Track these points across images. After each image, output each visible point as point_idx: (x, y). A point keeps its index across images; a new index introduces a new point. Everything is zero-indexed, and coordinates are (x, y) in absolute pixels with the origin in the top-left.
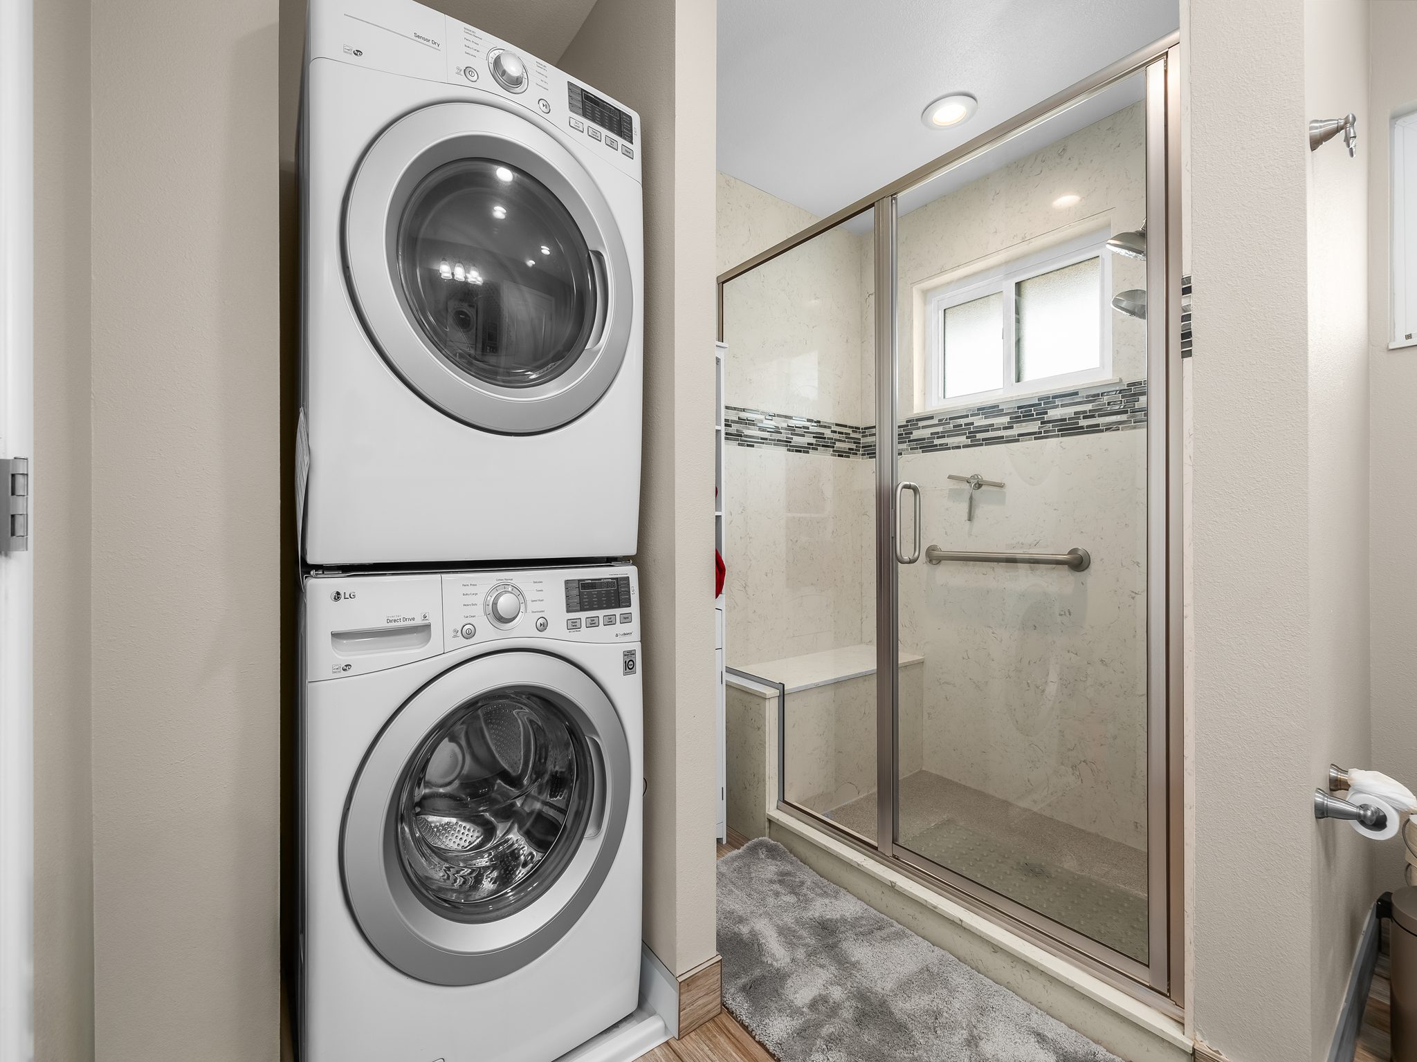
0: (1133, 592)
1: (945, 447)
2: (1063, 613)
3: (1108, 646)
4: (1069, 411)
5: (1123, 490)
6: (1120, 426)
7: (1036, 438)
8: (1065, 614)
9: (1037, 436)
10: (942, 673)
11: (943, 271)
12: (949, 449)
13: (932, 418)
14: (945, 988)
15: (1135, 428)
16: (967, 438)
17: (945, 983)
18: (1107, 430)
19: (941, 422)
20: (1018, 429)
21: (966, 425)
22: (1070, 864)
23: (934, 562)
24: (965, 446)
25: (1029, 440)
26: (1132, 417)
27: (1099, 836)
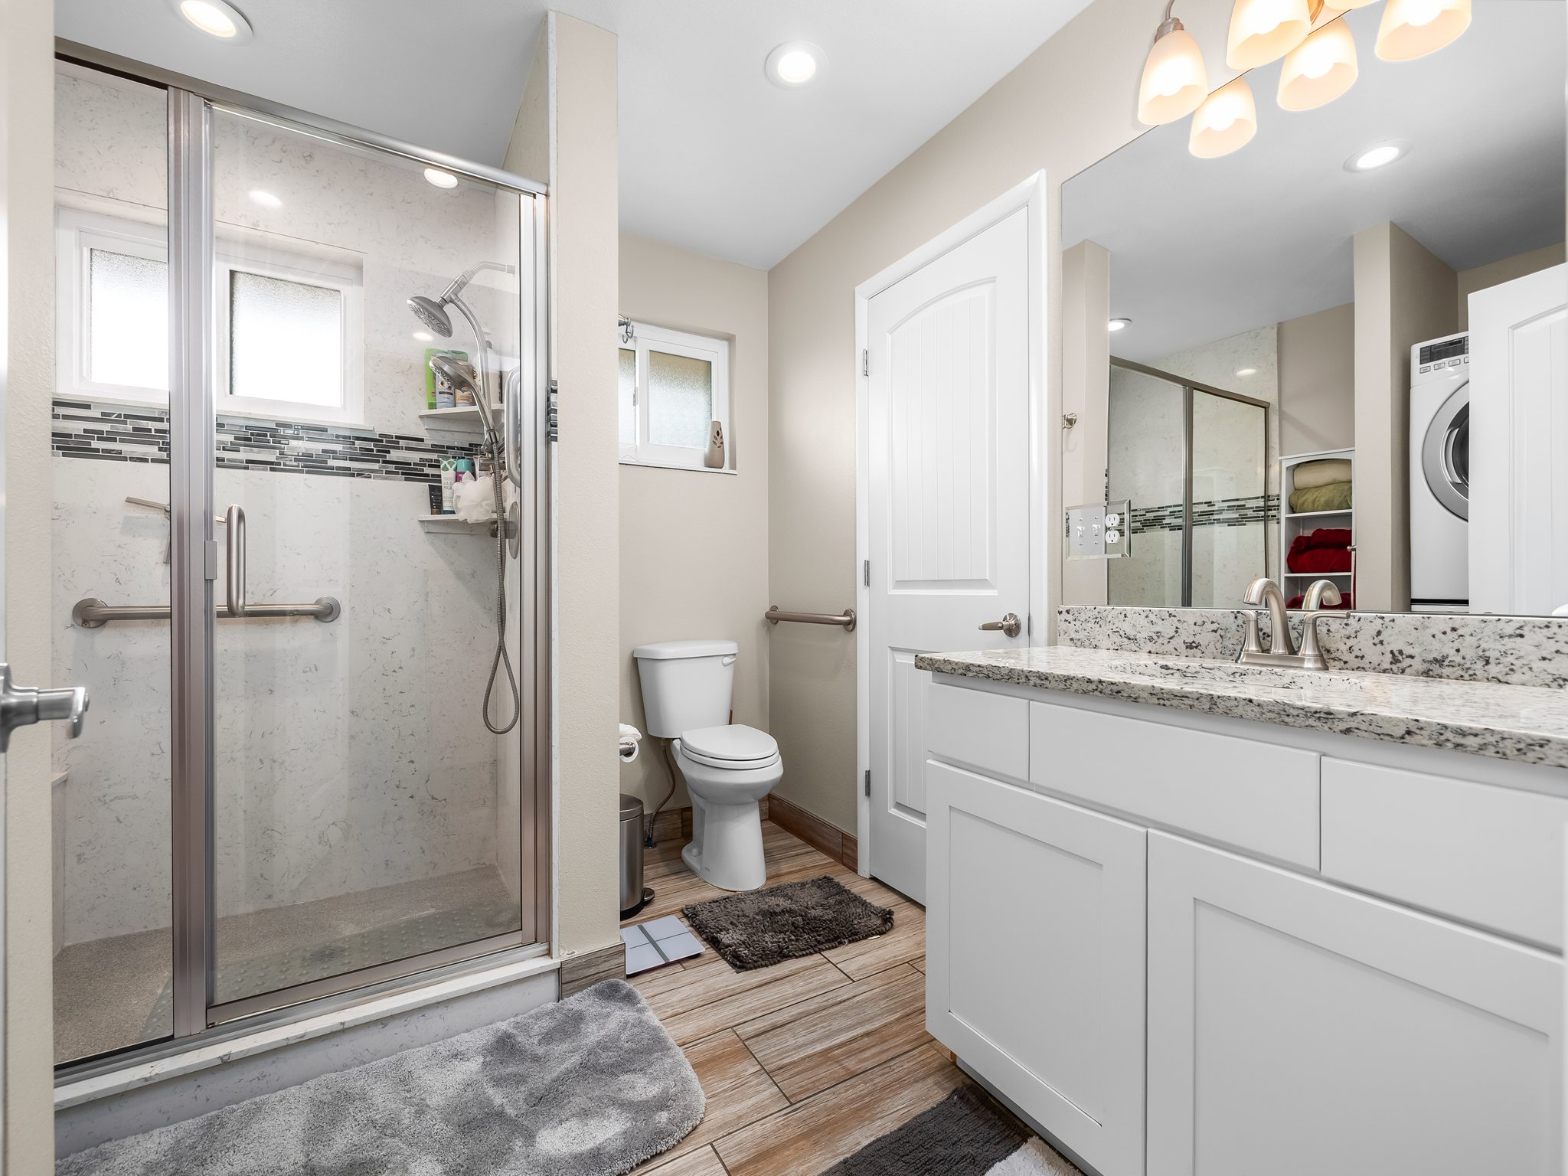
0: (384, 638)
1: (118, 456)
2: (308, 669)
3: (360, 696)
4: (316, 448)
5: (374, 538)
6: (372, 474)
7: (272, 470)
8: (311, 671)
9: (274, 466)
10: (110, 786)
11: (109, 196)
12: (125, 459)
13: (88, 407)
14: (354, 1101)
15: (386, 479)
16: (160, 449)
17: (349, 1098)
18: (358, 475)
19: (106, 417)
20: (243, 455)
21: (157, 431)
22: (349, 930)
23: (92, 624)
24: (154, 461)
25: (263, 470)
26: (384, 467)
27: (349, 894)
